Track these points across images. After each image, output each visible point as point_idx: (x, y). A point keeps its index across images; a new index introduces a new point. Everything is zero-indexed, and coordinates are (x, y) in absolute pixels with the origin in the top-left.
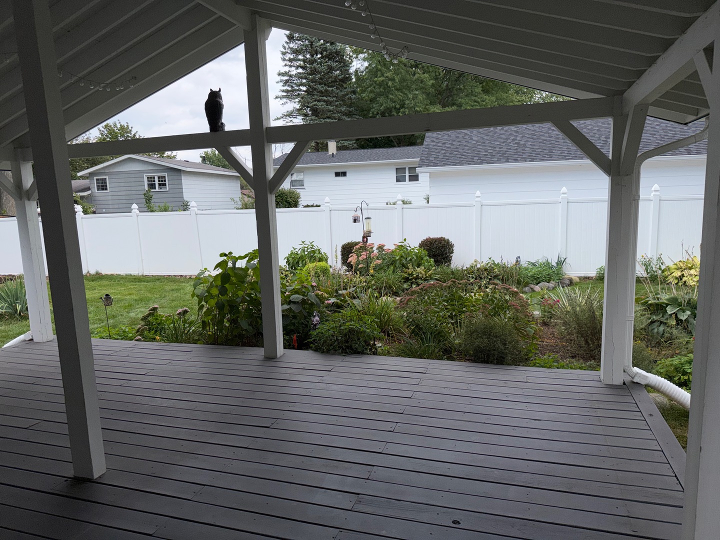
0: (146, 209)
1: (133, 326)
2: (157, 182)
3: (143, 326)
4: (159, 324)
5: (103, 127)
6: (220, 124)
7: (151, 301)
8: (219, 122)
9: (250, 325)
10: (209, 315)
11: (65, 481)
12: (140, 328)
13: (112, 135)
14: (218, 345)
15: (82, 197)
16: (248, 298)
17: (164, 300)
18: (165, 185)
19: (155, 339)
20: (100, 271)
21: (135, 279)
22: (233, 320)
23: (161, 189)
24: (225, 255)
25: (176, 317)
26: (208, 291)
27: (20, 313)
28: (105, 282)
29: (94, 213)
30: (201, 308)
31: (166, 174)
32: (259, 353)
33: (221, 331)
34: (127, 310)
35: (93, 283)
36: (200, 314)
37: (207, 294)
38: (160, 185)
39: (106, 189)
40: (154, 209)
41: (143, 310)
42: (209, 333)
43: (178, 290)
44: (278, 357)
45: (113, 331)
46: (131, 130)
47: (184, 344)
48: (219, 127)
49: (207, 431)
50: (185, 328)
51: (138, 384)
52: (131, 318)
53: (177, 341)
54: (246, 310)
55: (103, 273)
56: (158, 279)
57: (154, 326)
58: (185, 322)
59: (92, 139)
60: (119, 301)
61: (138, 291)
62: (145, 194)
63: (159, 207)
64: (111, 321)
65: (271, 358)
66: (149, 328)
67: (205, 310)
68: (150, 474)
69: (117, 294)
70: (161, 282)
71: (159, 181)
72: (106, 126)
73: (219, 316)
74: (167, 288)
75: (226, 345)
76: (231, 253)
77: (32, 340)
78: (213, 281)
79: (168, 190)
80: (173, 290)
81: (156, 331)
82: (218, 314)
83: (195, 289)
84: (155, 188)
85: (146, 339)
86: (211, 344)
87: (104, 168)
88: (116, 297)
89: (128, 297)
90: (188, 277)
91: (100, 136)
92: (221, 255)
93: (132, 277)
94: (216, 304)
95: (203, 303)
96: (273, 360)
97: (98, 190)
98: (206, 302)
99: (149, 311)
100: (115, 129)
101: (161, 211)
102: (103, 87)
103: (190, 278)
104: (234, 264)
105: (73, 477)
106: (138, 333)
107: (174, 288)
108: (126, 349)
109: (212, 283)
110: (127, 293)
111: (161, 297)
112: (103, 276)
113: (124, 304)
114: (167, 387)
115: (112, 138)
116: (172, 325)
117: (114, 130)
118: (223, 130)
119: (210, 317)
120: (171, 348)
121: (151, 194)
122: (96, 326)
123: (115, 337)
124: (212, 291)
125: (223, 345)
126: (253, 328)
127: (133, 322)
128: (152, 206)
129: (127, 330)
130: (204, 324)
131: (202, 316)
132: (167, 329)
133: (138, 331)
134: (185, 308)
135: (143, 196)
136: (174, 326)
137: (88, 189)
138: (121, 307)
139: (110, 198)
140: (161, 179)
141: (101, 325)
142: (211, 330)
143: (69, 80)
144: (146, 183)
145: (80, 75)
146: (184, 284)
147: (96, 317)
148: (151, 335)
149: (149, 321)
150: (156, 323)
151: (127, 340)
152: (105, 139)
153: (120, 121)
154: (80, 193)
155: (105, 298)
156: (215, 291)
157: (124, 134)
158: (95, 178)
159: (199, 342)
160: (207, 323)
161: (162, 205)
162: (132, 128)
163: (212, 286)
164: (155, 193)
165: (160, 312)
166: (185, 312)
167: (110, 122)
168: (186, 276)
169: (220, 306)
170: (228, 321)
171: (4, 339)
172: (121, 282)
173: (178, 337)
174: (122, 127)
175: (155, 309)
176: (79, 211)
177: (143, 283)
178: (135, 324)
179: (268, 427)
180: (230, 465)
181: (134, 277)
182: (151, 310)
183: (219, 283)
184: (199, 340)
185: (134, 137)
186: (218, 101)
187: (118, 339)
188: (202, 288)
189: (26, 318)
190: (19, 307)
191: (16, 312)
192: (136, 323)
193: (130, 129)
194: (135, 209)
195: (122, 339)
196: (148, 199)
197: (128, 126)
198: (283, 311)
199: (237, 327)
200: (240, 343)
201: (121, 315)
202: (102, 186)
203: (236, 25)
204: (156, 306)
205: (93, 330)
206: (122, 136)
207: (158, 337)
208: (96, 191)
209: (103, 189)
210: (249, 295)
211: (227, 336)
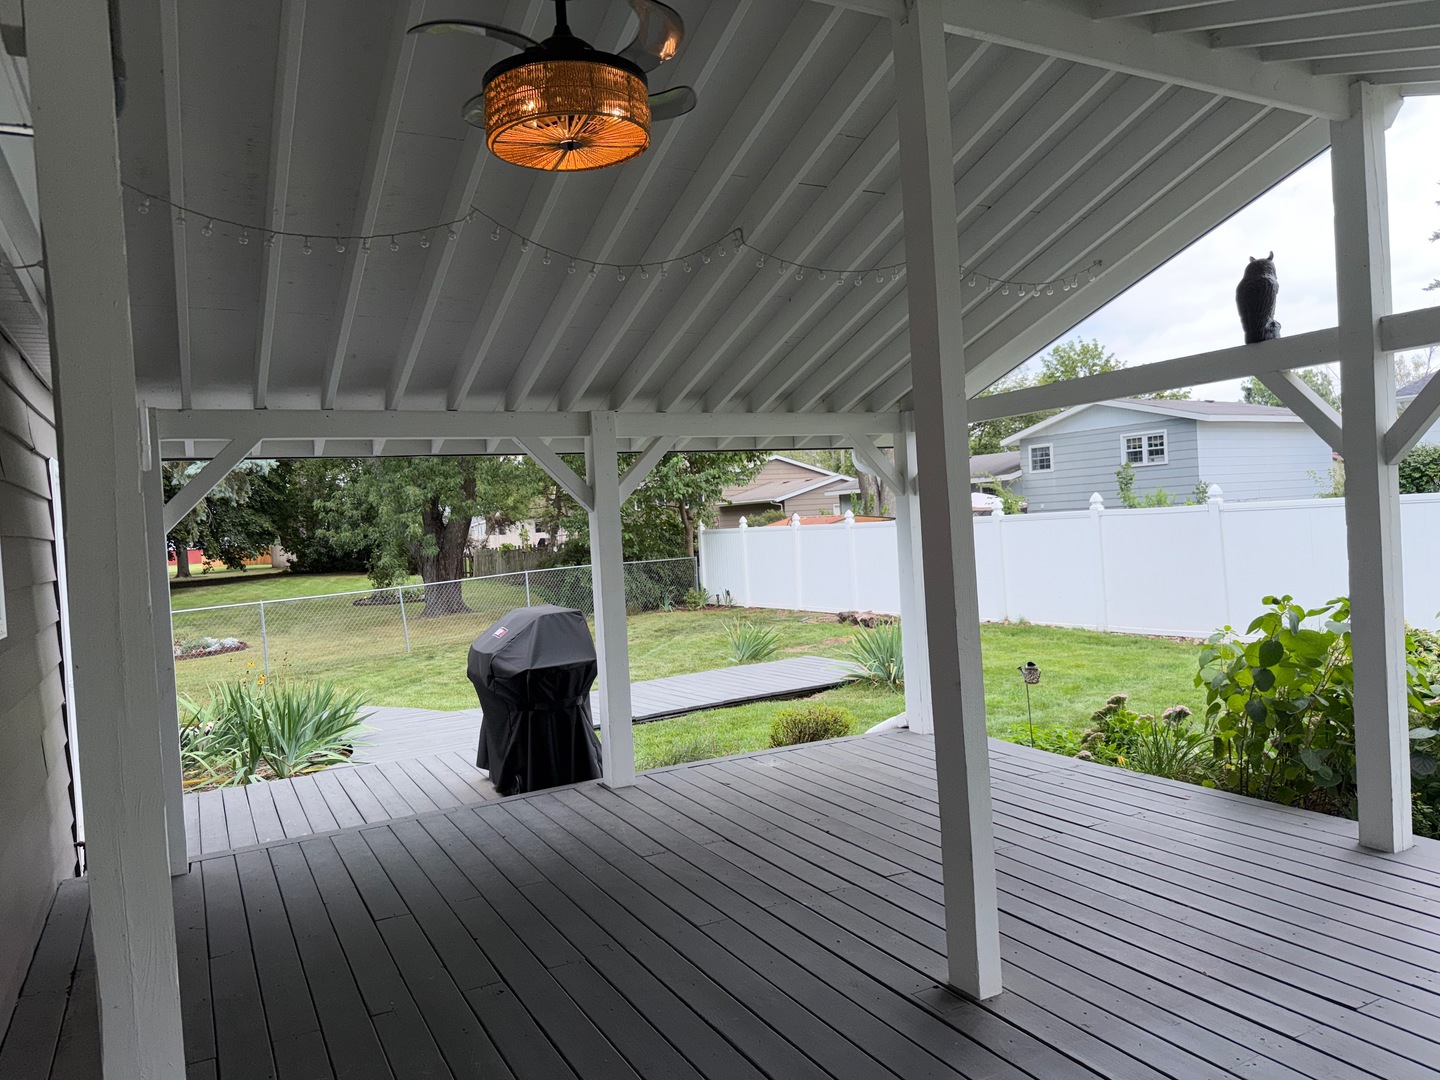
0: (1120, 502)
1: (1078, 730)
2: (1145, 449)
3: (1095, 731)
4: (1127, 731)
5: (1049, 354)
6: (1267, 325)
7: (1117, 684)
8: (1267, 321)
9: (1328, 761)
10: (1231, 729)
11: (935, 987)
12: (1089, 735)
13: (1067, 366)
14: (1248, 795)
15: (1005, 484)
16: (1323, 702)
17: (1143, 684)
18: (1162, 452)
19: (1115, 760)
20: (1027, 619)
21: (1090, 637)
22: (1288, 745)
23: (1153, 460)
24: (1275, 601)
25: (1163, 723)
26: (1230, 676)
27: (894, 680)
28: (1034, 640)
29: (1024, 510)
30: (1215, 709)
31: (1164, 432)
32: (1343, 832)
33: (1257, 767)
34: (1069, 696)
35: (1012, 640)
36: (1211, 722)
37: (1227, 681)
38: (1151, 453)
39: (1048, 467)
40: (1136, 501)
41: (1099, 699)
42: (1228, 766)
43: (1172, 667)
44: (1395, 851)
45: (1040, 734)
46: (1101, 353)
47: (1174, 781)
48: (1266, 331)
49: (1204, 974)
50: (1178, 748)
51: (1074, 843)
52: (1076, 713)
53: (1160, 772)
54: (1318, 726)
55: (1033, 623)
56: (1136, 641)
57: (1117, 735)
58: (1179, 735)
59: (1030, 377)
60: (1056, 677)
61: (1094, 661)
62: (1118, 474)
63: (1147, 497)
64: (1037, 715)
65: (1375, 848)
66: (1108, 737)
67: (1222, 713)
68: (1079, 1025)
69: (1054, 664)
70: (1141, 648)
71: (1150, 445)
72: (1056, 351)
73: (1252, 734)
74: (1152, 661)
75: (1266, 799)
76: (1287, 598)
77: (907, 727)
78: (1243, 656)
79: (1166, 462)
80: (1162, 666)
81: (1119, 747)
82: (1253, 728)
83: (1202, 667)
84: (1141, 460)
85: (1099, 758)
86: (1232, 791)
87: (1046, 428)
88: (1051, 669)
89: (1073, 671)
90: (1197, 642)
91: (1045, 370)
92: (1266, 601)
93: (1084, 634)
94: (1247, 706)
95: (1219, 700)
96: (1381, 856)
97: (1034, 468)
98: (1226, 700)
99: (1109, 703)
100: (1072, 354)
101: (1150, 506)
102: (1041, 291)
103: (1201, 644)
104: (1295, 622)
105: (946, 984)
106: (1085, 744)
107: (1165, 661)
108: (1059, 772)
109: (1240, 659)
110: (1072, 664)
111: (1137, 678)
112: (1031, 627)
113: (1065, 683)
114: (1128, 860)
115: (1066, 371)
116: (1151, 738)
117: (1069, 357)
118: (1274, 336)
119: (1234, 733)
120: (1146, 785)
121: (1131, 472)
122: (1011, 718)
123: (1041, 744)
124: (1240, 676)
125: (1260, 797)
126: (1335, 771)
127: (1078, 723)
128: (1131, 495)
129: (1064, 735)
130: (1219, 746)
131: (1216, 727)
132: (1142, 746)
133: (1085, 741)
134: (1182, 706)
135: (1116, 478)
136: (1156, 742)
137: (1017, 468)
138: (1059, 689)
139: (1054, 483)
140: (1153, 442)
141: (1019, 719)
142: (1233, 761)
143: (985, 289)
144: (1124, 451)
145: (1002, 278)
146: (1187, 656)
147: (1013, 703)
148: (1110, 750)
149: (1107, 724)
150: (1121, 729)
151: (1062, 753)
152: (1052, 376)
153: (1082, 338)
154: (1000, 476)
155: (1026, 669)
156: (1246, 678)
157: (1087, 362)
158: (1030, 447)
159: (1205, 782)
160: (1226, 744)
161: (1153, 493)
162: (1103, 347)
163: (1238, 666)
164: (1139, 470)
165: (1130, 708)
166: (1181, 715)
167: (1062, 342)
168: (1193, 640)
169: (1257, 713)
170: (1275, 745)
171: (870, 720)
172: (1064, 641)
173: (1161, 765)
174: (1085, 350)
175: (1119, 701)
176: (996, 509)
177: (1104, 647)
178: (1083, 726)
179: (1354, 1009)
180: (1250, 1063)
181: (1088, 635)
182: (1112, 702)
183: (1256, 662)
184: (1205, 777)
185: (1106, 365)
186: (1265, 279)
187: (1046, 750)
188: (1217, 670)
189: (900, 688)
190: (894, 670)
191: (889, 678)
192: (1084, 723)
193: (1100, 350)
194: (1096, 502)
195: (1055, 751)
196: (1126, 483)
197: (1096, 346)
198: (1413, 742)
199: (1295, 765)
200: (1302, 802)
201: (1059, 705)
202: (1042, 461)
203: (1311, 116)
204: (1122, 695)
205: (1006, 725)
206: (1085, 364)
207: (1121, 759)
208: (1031, 471)
209: (1042, 467)
210: (1328, 694)
211: (1270, 779)
